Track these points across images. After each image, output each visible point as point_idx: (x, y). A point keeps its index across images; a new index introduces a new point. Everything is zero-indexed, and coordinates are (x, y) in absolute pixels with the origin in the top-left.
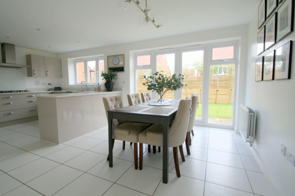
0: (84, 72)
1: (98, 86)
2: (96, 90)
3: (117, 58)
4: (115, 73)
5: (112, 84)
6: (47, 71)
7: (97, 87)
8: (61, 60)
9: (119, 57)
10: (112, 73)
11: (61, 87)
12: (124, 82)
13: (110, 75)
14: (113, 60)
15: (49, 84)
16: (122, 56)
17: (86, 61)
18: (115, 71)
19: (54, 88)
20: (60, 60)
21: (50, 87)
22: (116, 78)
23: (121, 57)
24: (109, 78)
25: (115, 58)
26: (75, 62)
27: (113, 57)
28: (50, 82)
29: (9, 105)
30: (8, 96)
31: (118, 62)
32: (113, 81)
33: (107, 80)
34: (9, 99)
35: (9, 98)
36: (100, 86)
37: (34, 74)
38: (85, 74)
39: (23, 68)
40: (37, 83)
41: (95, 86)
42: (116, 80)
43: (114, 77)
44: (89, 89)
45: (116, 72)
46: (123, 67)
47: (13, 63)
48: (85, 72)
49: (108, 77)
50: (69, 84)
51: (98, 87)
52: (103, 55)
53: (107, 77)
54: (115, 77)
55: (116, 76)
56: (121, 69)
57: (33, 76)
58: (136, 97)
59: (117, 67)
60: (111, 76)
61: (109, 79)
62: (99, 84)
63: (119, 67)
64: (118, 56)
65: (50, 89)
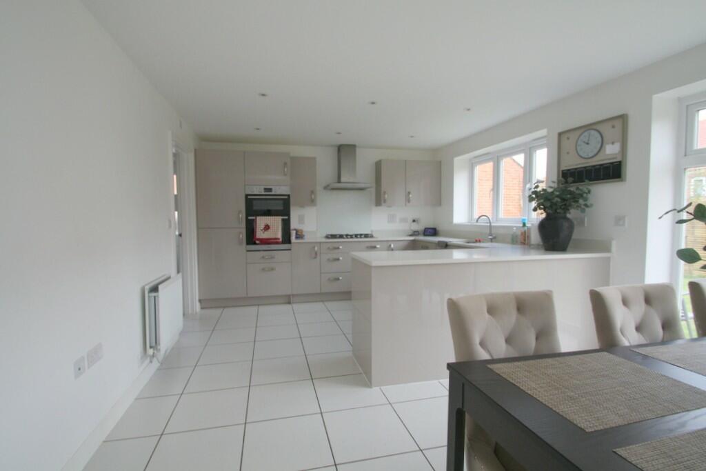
0: (491, 187)
1: (523, 230)
2: (517, 242)
3: (593, 132)
4: (581, 187)
5: (566, 224)
6: (409, 193)
7: (519, 233)
8: (441, 162)
9: (605, 129)
10: (573, 188)
11: (438, 229)
12: (619, 220)
13: (557, 196)
14: (579, 142)
15: (414, 221)
16: (618, 124)
17: (498, 157)
18: (583, 181)
19: (423, 228)
20: (439, 164)
21: (415, 227)
22: (586, 206)
23: (613, 127)
24: (553, 205)
25: (586, 134)
26: (472, 164)
27: (578, 133)
28: (415, 217)
29: (337, 262)
30: (336, 245)
31: (599, 146)
32: (572, 214)
33: (550, 211)
34: (336, 251)
35: (338, 248)
36: (529, 229)
37: (385, 201)
38: (493, 195)
39: (369, 190)
40: (391, 219)
41: (515, 228)
42: (583, 211)
43: (577, 202)
44: (495, 238)
45: (587, 181)
46: (620, 162)
47: (351, 180)
48: (493, 189)
49: (551, 202)
50: (452, 222)
51: (522, 234)
52: (543, 132)
53: (548, 204)
54: (581, 201)
55: (586, 199)
56: (613, 172)
57: (383, 204)
58: (648, 301)
59: (594, 166)
60: (563, 200)
61: (556, 210)
62: (524, 225)
63: (601, 165)
64: (598, 127)
65: (414, 232)
